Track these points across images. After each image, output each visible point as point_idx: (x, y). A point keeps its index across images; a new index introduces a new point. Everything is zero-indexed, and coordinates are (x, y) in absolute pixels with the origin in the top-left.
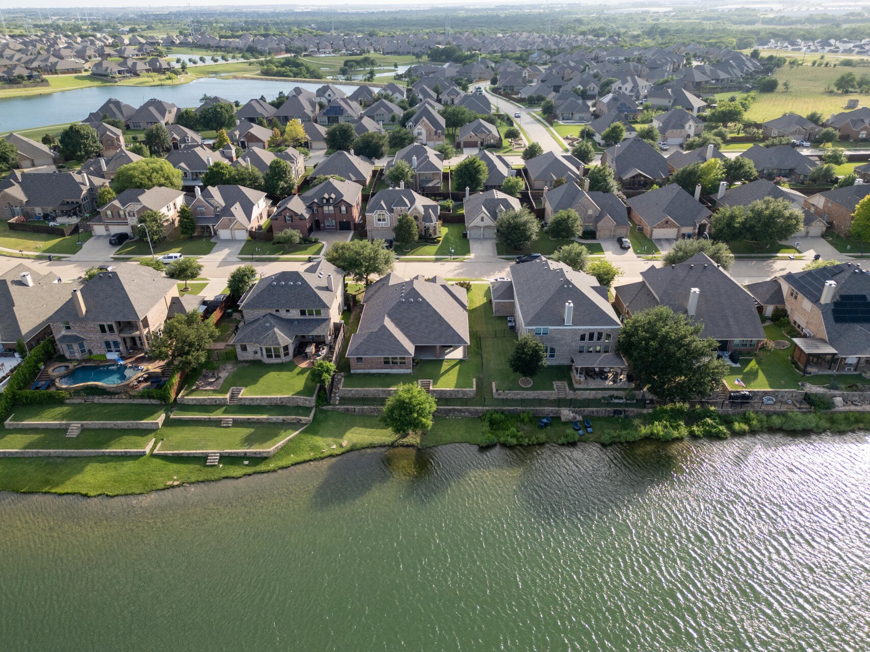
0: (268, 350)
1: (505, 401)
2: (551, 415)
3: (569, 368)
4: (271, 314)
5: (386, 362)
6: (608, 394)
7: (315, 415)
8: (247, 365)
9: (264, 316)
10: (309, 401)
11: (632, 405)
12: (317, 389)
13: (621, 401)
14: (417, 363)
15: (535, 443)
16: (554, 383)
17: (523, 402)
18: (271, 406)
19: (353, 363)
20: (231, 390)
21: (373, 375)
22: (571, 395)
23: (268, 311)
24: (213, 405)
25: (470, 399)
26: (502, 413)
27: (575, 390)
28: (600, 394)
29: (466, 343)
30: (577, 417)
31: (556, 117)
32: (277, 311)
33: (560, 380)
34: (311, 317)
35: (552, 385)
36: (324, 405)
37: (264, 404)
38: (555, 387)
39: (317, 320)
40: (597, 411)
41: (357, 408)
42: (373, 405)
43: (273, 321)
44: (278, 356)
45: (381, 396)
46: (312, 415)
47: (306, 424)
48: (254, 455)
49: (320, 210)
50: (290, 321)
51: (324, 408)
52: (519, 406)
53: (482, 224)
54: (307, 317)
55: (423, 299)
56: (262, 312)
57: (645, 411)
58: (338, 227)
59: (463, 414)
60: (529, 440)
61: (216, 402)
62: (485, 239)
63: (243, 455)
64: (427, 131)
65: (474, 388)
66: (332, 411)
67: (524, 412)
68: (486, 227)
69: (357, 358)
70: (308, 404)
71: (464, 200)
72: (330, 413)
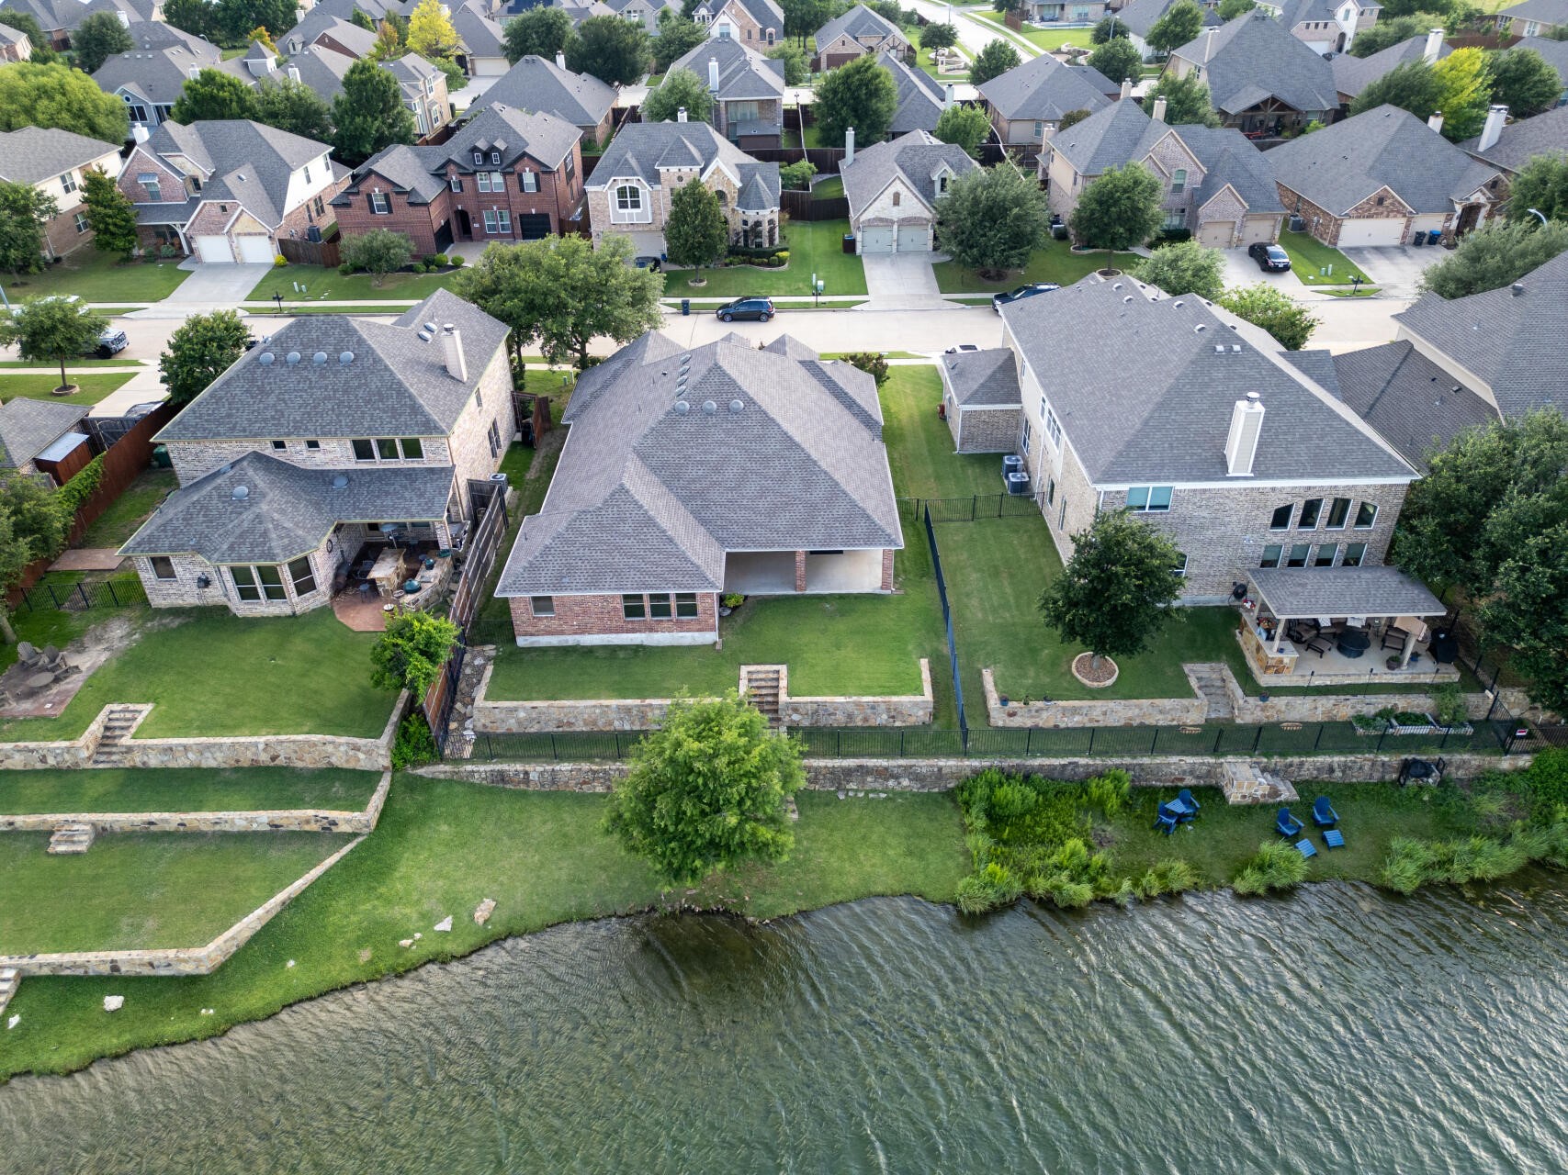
0: (241, 576)
1: (1032, 738)
2: (1190, 781)
3: (1230, 617)
4: (258, 457)
5: (633, 608)
6: (1372, 705)
7: (389, 800)
8: (177, 622)
9: (233, 465)
10: (369, 753)
11: (1461, 743)
12: (400, 705)
13: (1424, 730)
14: (735, 608)
15: (1154, 893)
16: (1187, 668)
17: (1094, 738)
18: (237, 770)
19: (521, 614)
20: (101, 718)
21: (589, 651)
22: (1250, 712)
23: (250, 447)
24: (36, 772)
25: (913, 729)
26: (1027, 778)
27: (1265, 694)
28: (1345, 709)
29: (891, 542)
30: (1282, 787)
31: (1026, 15)
32: (279, 445)
33: (1206, 658)
34: (391, 464)
35: (1184, 677)
36: (423, 764)
37: (213, 764)
38: (1194, 683)
39: (410, 474)
40: (1345, 768)
41: (536, 770)
42: (589, 758)
43: (260, 479)
44: (276, 593)
45: (617, 725)
46: (377, 800)
47: (355, 835)
48: (147, 971)
49: (467, 181)
50: (323, 478)
51: (421, 771)
52: (1079, 753)
53: (896, 213)
54: (378, 463)
55: (750, 401)
56: (232, 449)
57: (1505, 763)
58: (519, 231)
59: (891, 783)
60: (1136, 884)
61: (43, 760)
62: (901, 253)
63: (105, 970)
64: (741, 28)
65: (928, 695)
66: (449, 782)
67: (1101, 775)
68: (906, 222)
69: (535, 599)
70: (363, 762)
71: (842, 165)
72: (439, 790)
